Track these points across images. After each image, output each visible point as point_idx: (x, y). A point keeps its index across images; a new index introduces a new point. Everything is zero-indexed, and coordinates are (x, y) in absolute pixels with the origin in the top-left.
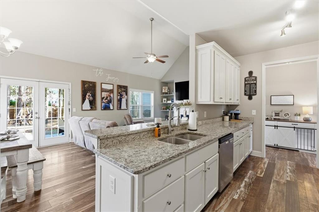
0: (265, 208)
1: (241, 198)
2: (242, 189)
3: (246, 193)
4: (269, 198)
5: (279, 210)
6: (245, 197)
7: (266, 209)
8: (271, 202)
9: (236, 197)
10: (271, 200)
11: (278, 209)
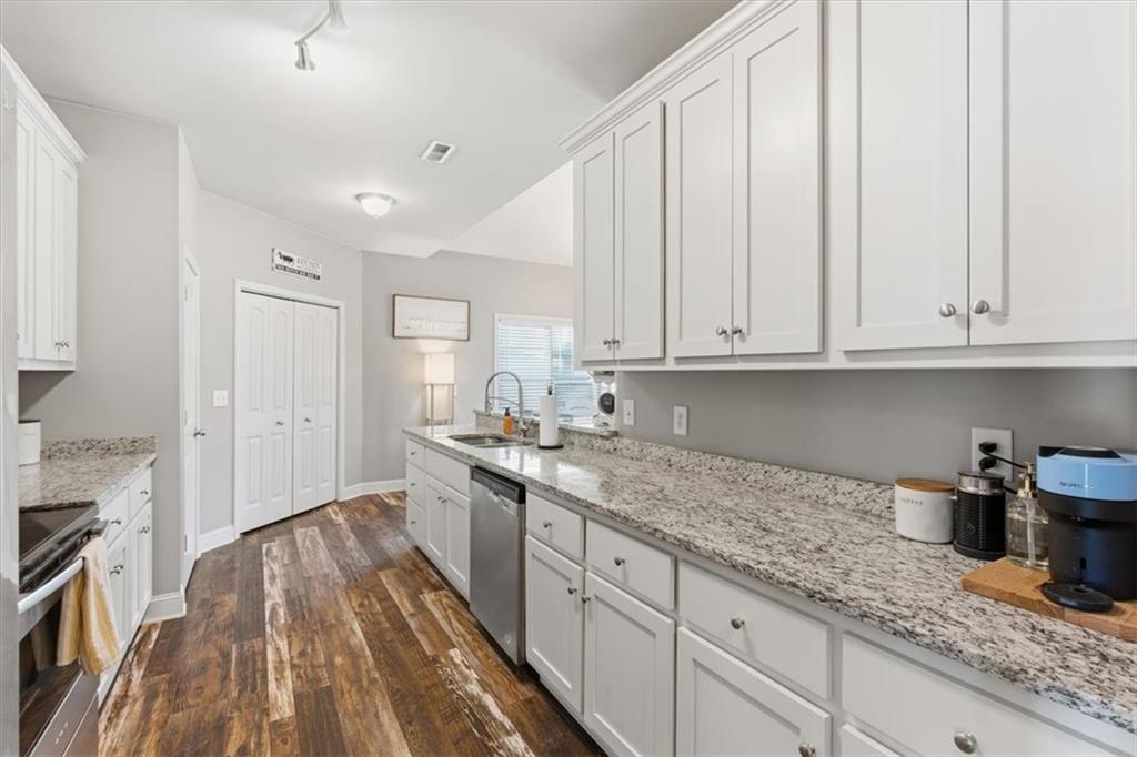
0: (381, 676)
1: (443, 660)
2: (474, 688)
3: (451, 682)
4: (393, 715)
5: (351, 697)
6: (441, 668)
7: (377, 676)
8: (380, 708)
9: (455, 654)
10: (385, 714)
11: (354, 698)
